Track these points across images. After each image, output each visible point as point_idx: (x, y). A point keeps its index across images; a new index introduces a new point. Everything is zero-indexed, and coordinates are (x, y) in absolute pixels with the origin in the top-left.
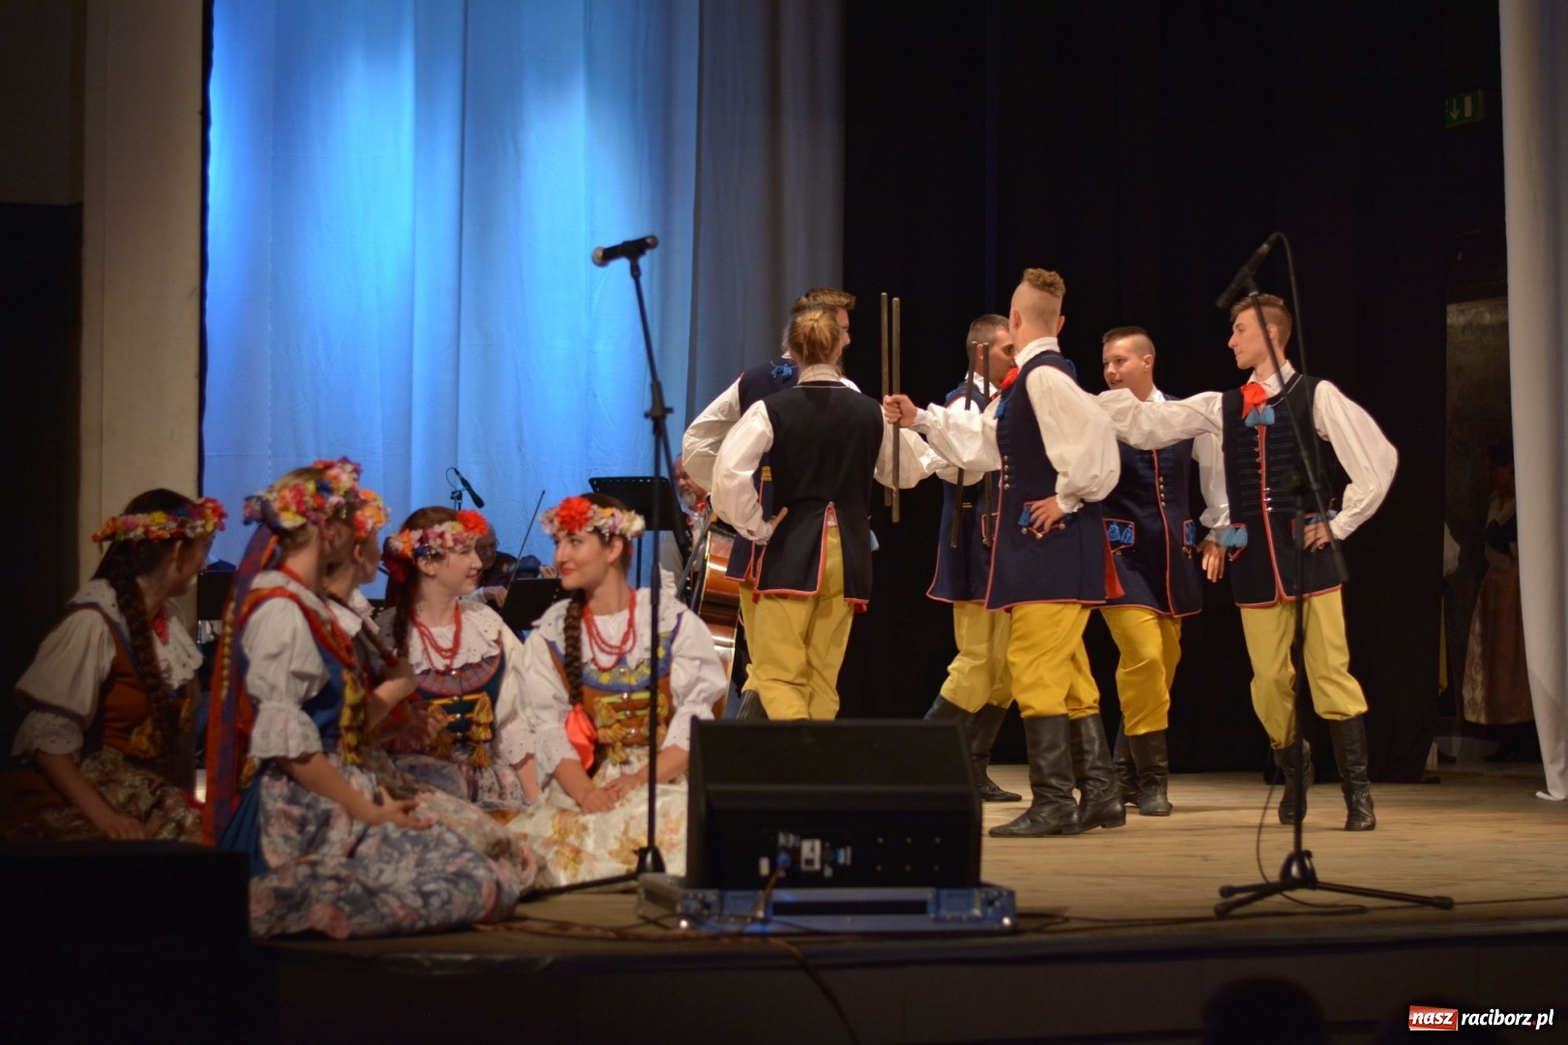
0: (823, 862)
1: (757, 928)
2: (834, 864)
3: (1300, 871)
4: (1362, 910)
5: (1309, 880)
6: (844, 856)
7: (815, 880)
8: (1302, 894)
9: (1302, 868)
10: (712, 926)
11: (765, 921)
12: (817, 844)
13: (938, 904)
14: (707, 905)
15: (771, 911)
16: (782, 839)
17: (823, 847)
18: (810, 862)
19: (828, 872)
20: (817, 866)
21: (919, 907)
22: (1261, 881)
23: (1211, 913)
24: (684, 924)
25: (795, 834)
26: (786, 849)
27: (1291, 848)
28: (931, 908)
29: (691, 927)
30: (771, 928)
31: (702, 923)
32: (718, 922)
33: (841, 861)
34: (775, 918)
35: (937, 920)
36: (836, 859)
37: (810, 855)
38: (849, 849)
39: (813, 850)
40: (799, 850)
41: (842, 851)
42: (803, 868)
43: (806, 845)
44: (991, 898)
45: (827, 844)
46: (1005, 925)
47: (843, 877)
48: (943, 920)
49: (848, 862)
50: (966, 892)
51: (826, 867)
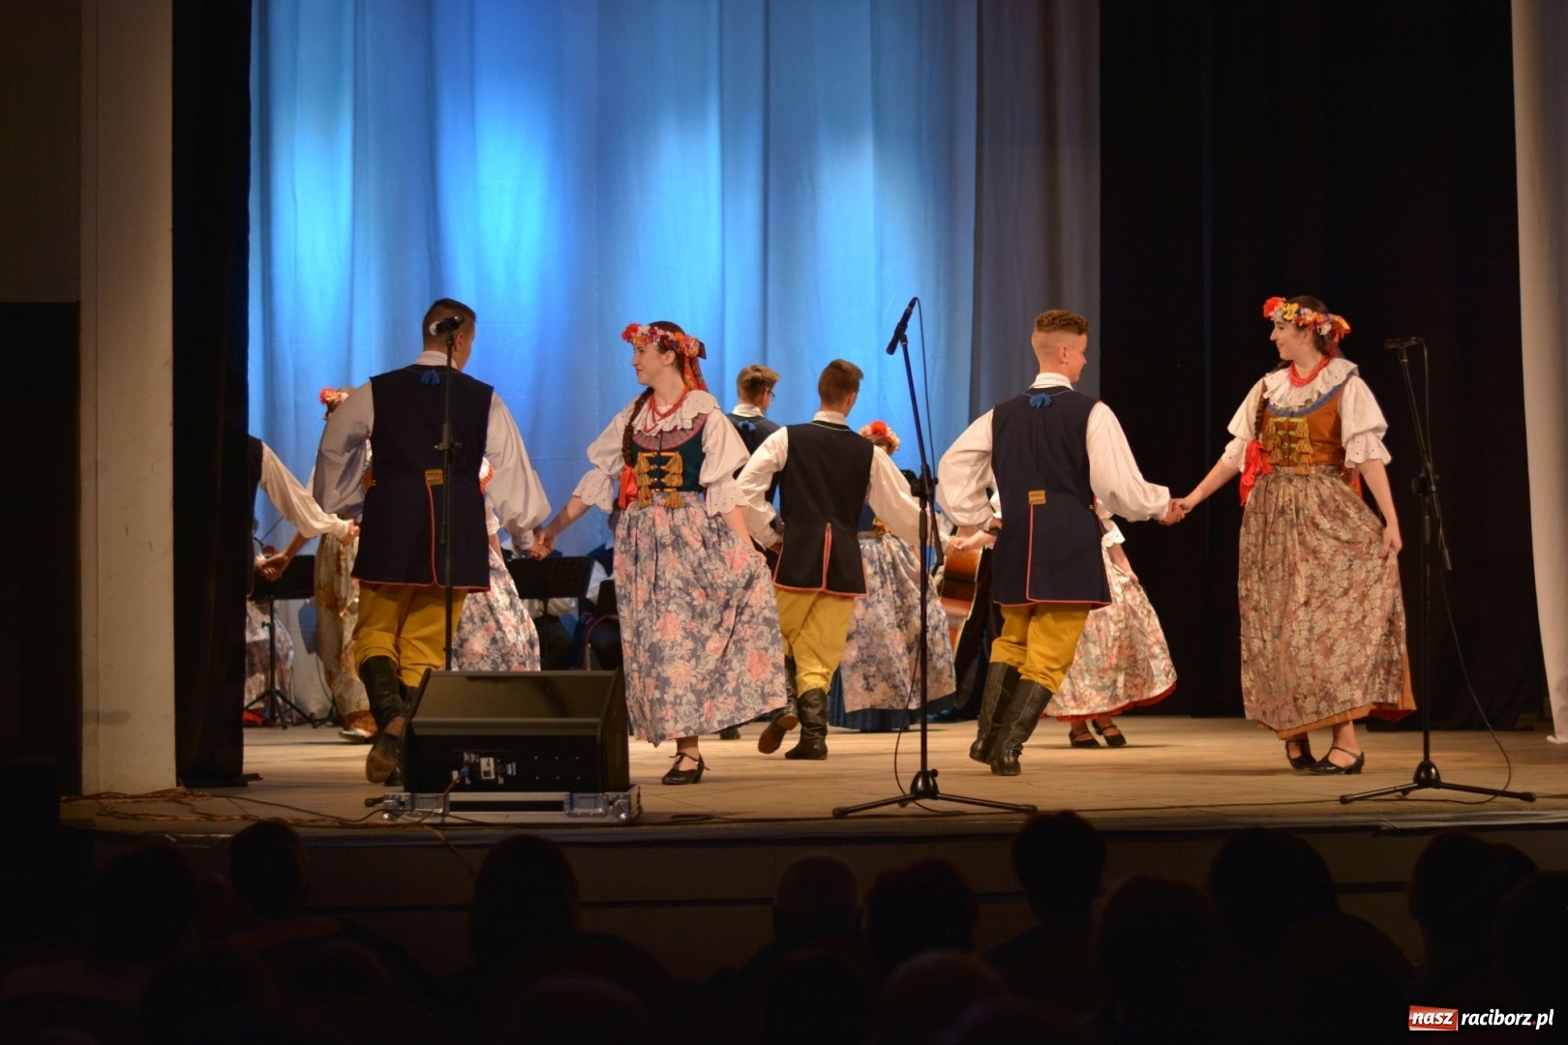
0: (497, 774)
1: (438, 820)
2: (504, 775)
5: (932, 792)
6: (511, 769)
7: (492, 786)
9: (926, 783)
10: (404, 818)
11: (443, 815)
12: (491, 760)
13: (572, 806)
14: (402, 804)
15: (448, 808)
16: (466, 757)
17: (495, 762)
18: (487, 773)
19: (501, 781)
20: (493, 777)
21: (556, 806)
24: (386, 816)
25: (475, 753)
26: (468, 764)
27: (919, 768)
28: (567, 807)
29: (390, 819)
30: (448, 820)
31: (398, 816)
32: (410, 815)
33: (510, 772)
34: (451, 813)
35: (570, 815)
36: (506, 771)
37: (487, 769)
38: (514, 764)
39: (488, 765)
40: (478, 765)
41: (510, 765)
42: (484, 778)
43: (484, 762)
44: (610, 799)
45: (499, 761)
46: (621, 819)
47: (511, 785)
48: (576, 815)
49: (515, 773)
50: (594, 795)
51: (499, 777)
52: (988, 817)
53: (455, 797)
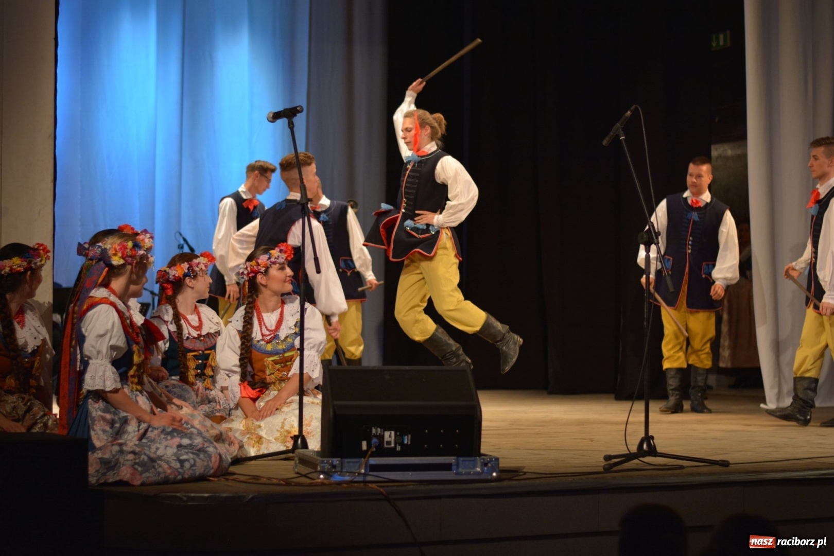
0: (396, 443)
1: (360, 479)
2: (402, 444)
3: (648, 446)
4: (681, 467)
5: (653, 451)
6: (407, 440)
7: (392, 453)
9: (649, 445)
10: (337, 478)
11: (365, 475)
12: (393, 433)
13: (458, 467)
14: (334, 467)
15: (368, 468)
16: (374, 431)
17: (396, 434)
18: (389, 443)
19: (398, 448)
20: (393, 445)
21: (447, 467)
22: (628, 452)
23: (601, 469)
24: (322, 476)
25: (381, 428)
26: (376, 436)
27: (643, 435)
28: (454, 467)
29: (325, 479)
30: (369, 478)
31: (331, 476)
32: (340, 475)
33: (406, 442)
34: (371, 473)
35: (457, 474)
36: (403, 441)
37: (389, 439)
38: (410, 436)
39: (390, 436)
40: (383, 436)
41: (406, 437)
42: (385, 446)
43: (387, 434)
44: (486, 461)
45: (398, 434)
46: (494, 476)
47: (407, 451)
48: (461, 474)
49: (409, 443)
50: (473, 458)
51: (398, 445)
53: (373, 461)
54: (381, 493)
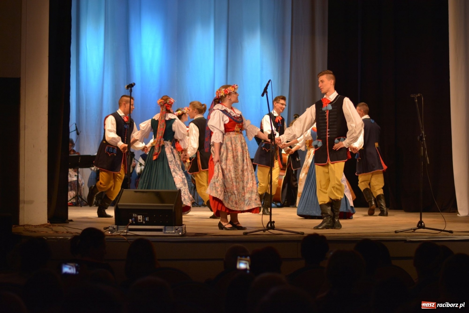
0: (143, 220)
1: (125, 234)
2: (145, 221)
4: (282, 234)
5: (273, 228)
7: (141, 224)
8: (272, 231)
9: (271, 225)
11: (127, 232)
12: (141, 216)
13: (165, 230)
14: (114, 229)
15: (128, 230)
16: (134, 215)
18: (140, 220)
19: (144, 222)
20: (142, 221)
21: (160, 230)
22: (263, 227)
23: (243, 234)
24: (109, 232)
25: (136, 214)
26: (134, 217)
27: (269, 220)
28: (163, 230)
29: (111, 233)
30: (128, 234)
31: (113, 233)
32: (116, 232)
33: (147, 220)
34: (129, 232)
35: (164, 233)
36: (145, 220)
37: (140, 219)
39: (140, 218)
40: (137, 218)
41: (147, 218)
42: (139, 221)
43: (139, 217)
44: (177, 228)
45: (143, 216)
46: (180, 234)
47: (147, 224)
48: (166, 233)
50: (171, 227)
51: (144, 221)
52: (290, 235)
53: (130, 227)
54: (124, 239)
